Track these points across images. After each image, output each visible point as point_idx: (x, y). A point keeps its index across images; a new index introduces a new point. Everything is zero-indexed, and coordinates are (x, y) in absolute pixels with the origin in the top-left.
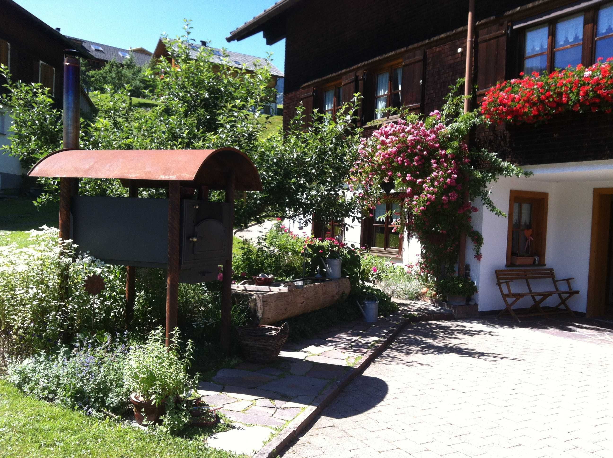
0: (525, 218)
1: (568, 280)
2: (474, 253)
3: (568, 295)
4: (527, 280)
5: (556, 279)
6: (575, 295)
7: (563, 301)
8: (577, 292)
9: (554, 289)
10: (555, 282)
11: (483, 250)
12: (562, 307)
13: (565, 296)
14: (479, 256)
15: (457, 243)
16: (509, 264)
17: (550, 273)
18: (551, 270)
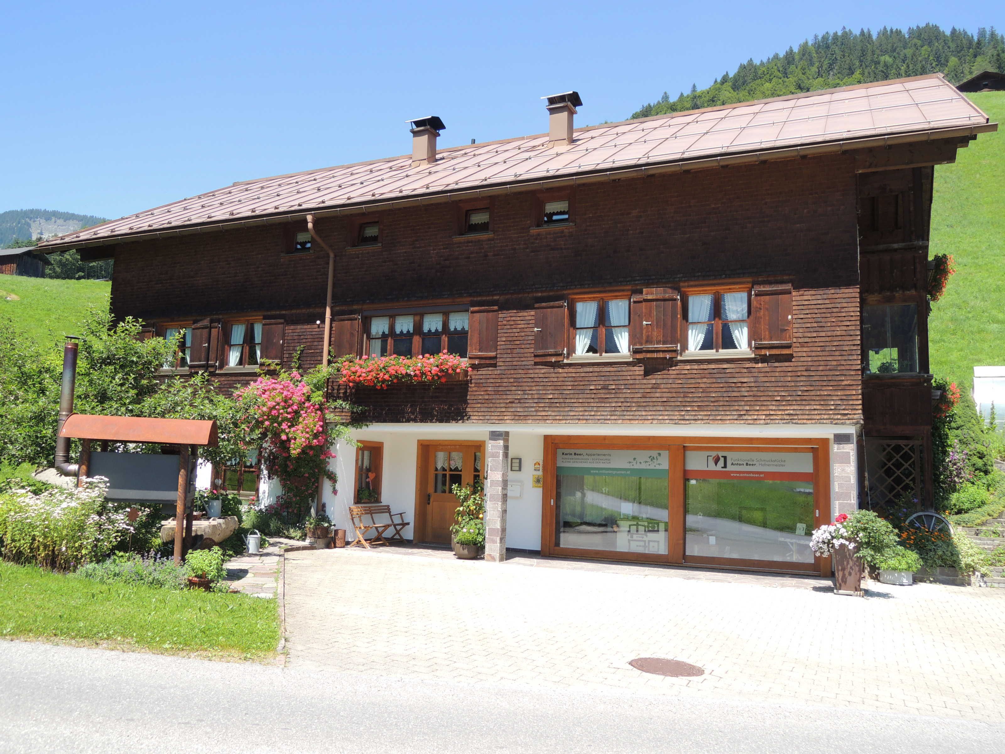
0: (366, 463)
1: (401, 514)
2: (331, 489)
3: (401, 526)
4: (371, 515)
5: (392, 514)
6: (407, 526)
7: (398, 532)
8: (408, 524)
9: (390, 522)
10: (391, 516)
11: (338, 486)
12: (397, 537)
13: (398, 527)
14: (335, 492)
15: (316, 484)
16: (356, 501)
17: (387, 509)
18: (388, 506)
